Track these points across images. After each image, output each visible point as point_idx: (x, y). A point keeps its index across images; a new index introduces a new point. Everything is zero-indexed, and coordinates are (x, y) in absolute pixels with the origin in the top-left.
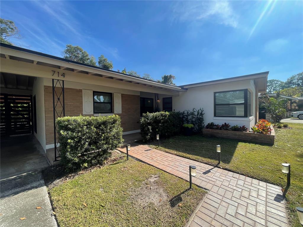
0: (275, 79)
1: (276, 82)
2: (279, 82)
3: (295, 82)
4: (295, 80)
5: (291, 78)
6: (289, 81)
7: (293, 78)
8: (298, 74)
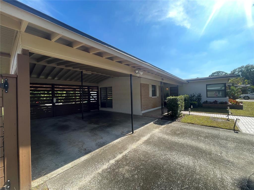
0: (220, 71)
1: (221, 73)
2: (223, 73)
3: (237, 74)
4: (236, 72)
5: (234, 71)
6: (232, 73)
7: (235, 71)
8: (238, 68)
